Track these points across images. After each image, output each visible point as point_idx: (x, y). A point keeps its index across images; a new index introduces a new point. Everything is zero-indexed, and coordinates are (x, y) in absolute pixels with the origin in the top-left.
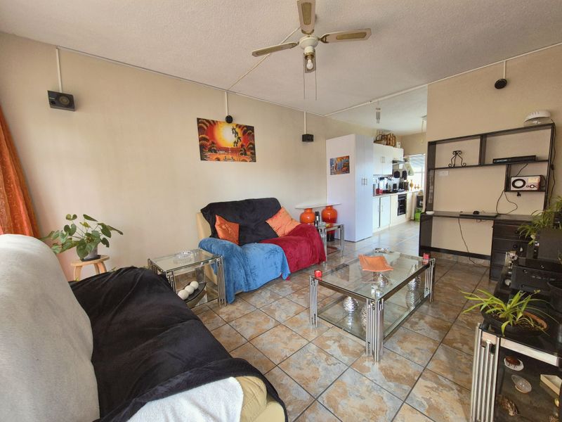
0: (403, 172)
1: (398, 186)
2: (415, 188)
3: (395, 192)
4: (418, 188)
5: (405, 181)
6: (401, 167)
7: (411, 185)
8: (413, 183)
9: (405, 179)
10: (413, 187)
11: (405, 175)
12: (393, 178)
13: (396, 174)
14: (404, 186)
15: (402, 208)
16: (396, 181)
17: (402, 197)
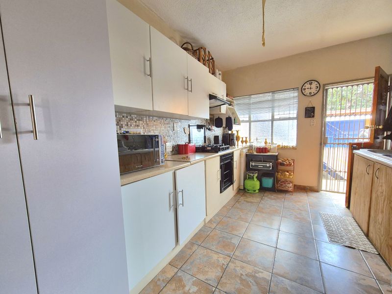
0: (227, 118)
1: (220, 138)
2: (242, 142)
3: (215, 150)
4: (246, 142)
5: (230, 132)
6: (224, 109)
7: (238, 138)
8: (241, 135)
9: (230, 128)
10: (240, 142)
11: (230, 123)
12: (214, 128)
13: (216, 121)
14: (229, 140)
15: (227, 178)
16: (218, 132)
17: (226, 159)
